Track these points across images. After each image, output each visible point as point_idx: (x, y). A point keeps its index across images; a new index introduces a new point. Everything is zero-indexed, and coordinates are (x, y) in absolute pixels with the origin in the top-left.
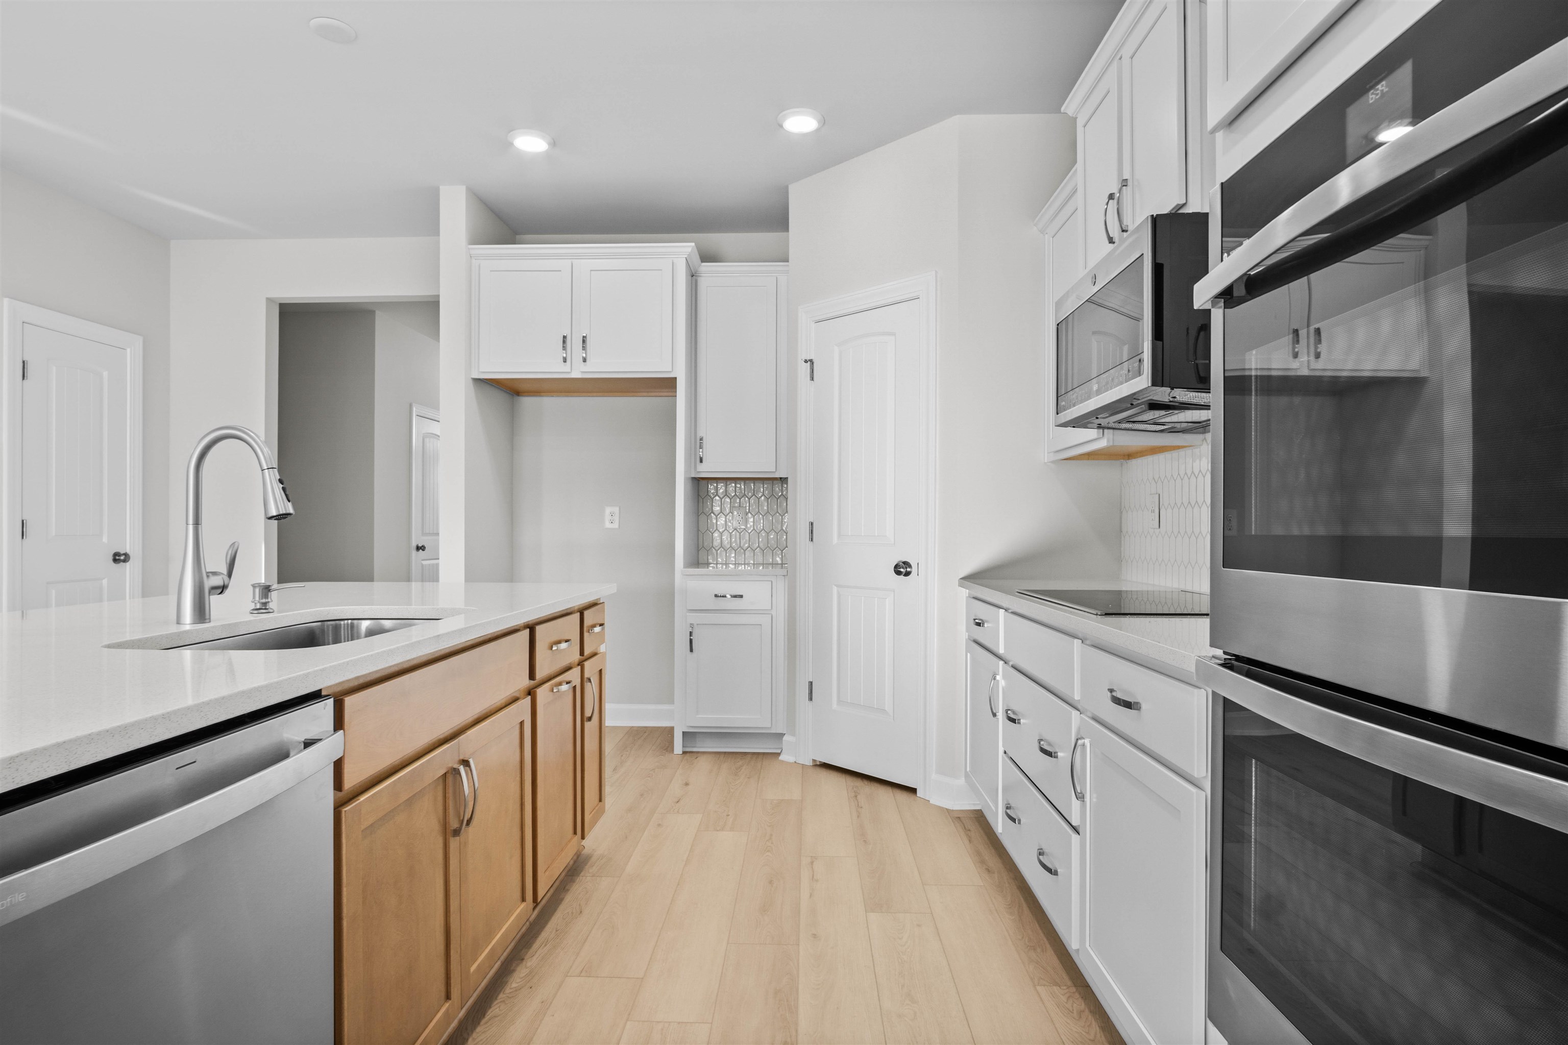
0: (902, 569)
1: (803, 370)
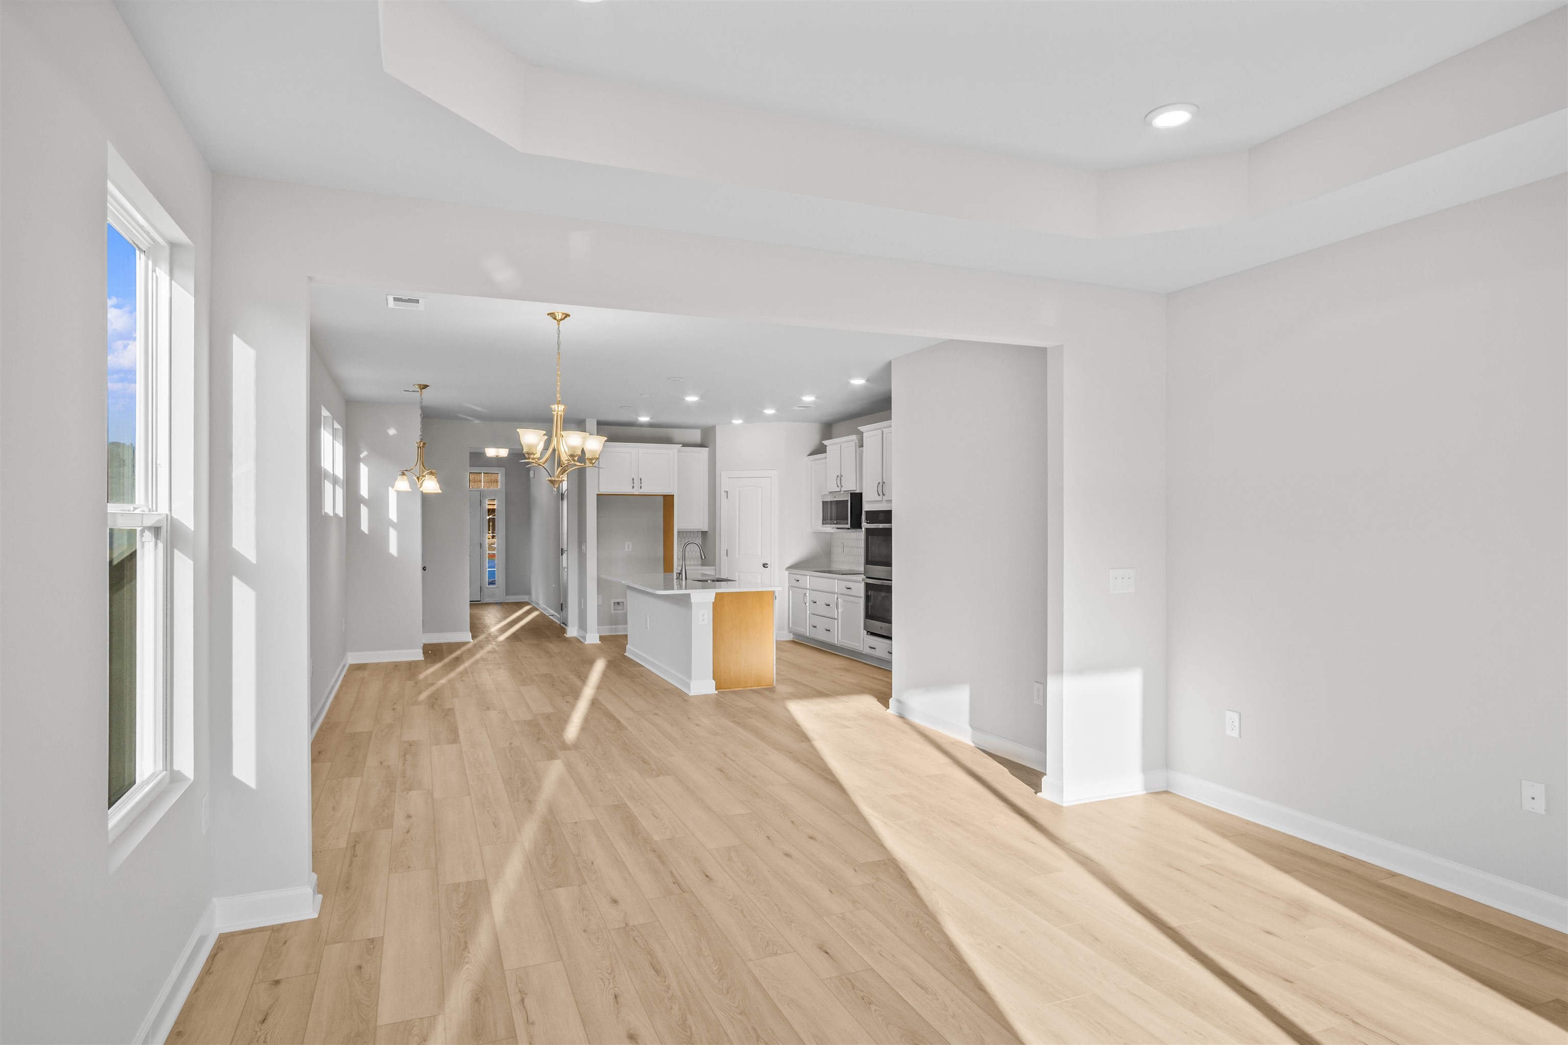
0: (765, 565)
1: (723, 495)
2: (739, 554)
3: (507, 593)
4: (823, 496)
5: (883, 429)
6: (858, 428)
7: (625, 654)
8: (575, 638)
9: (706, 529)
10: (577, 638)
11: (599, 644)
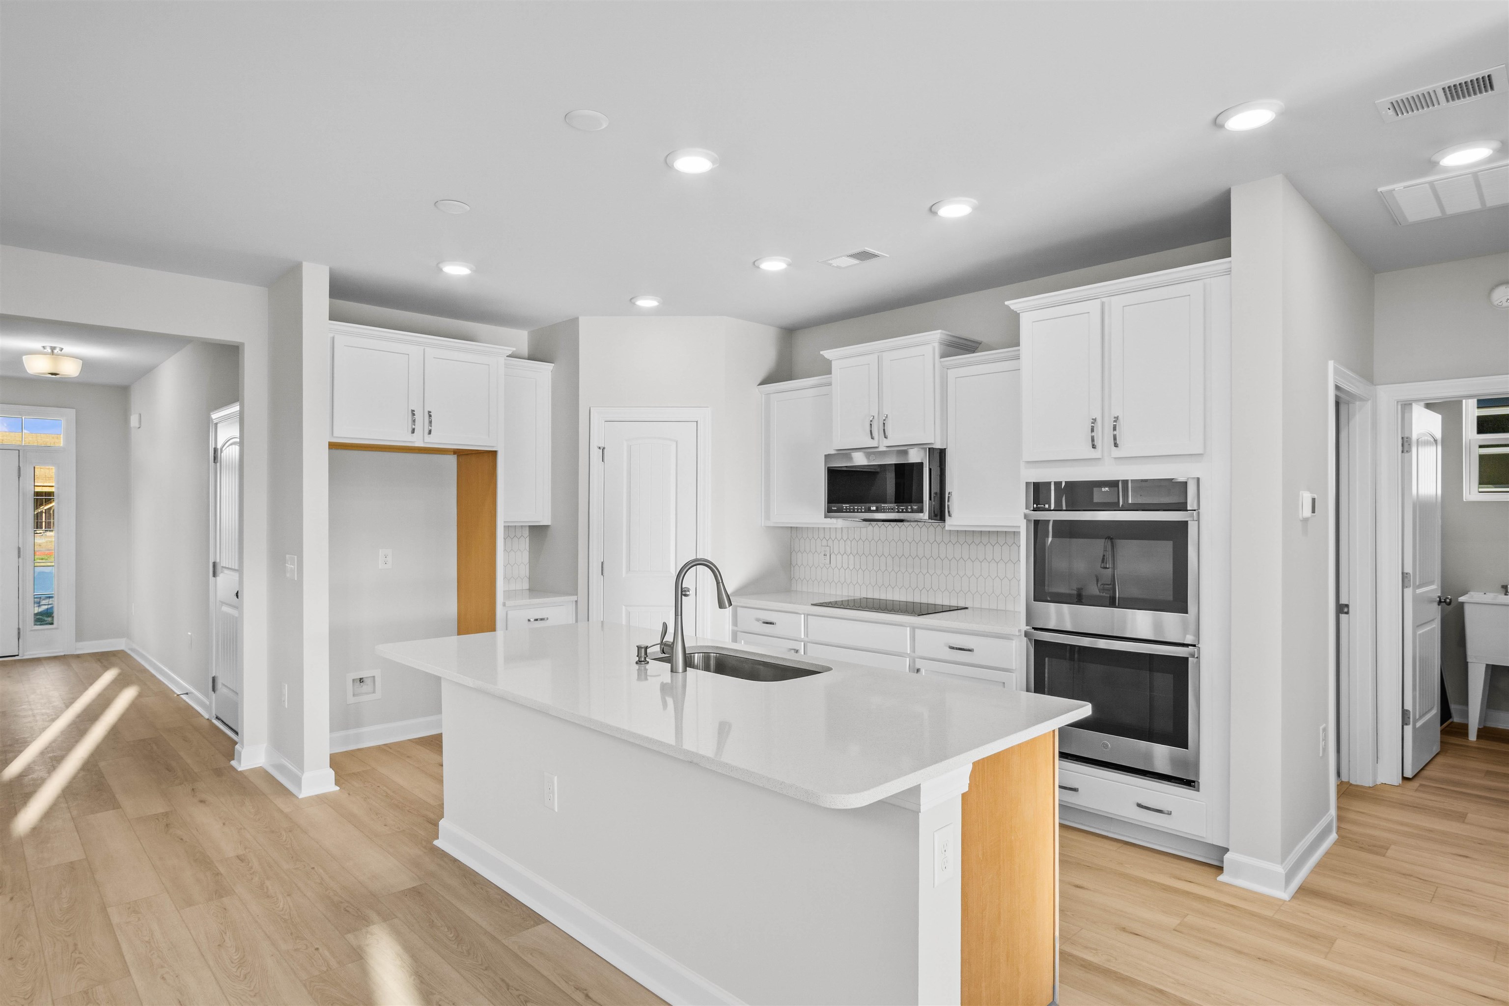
1: (596, 454)
2: (629, 569)
3: (80, 636)
4: (828, 457)
5: (1104, 300)
6: (1007, 303)
7: (436, 843)
8: (263, 773)
9: (546, 522)
10: (266, 772)
11: (334, 793)
